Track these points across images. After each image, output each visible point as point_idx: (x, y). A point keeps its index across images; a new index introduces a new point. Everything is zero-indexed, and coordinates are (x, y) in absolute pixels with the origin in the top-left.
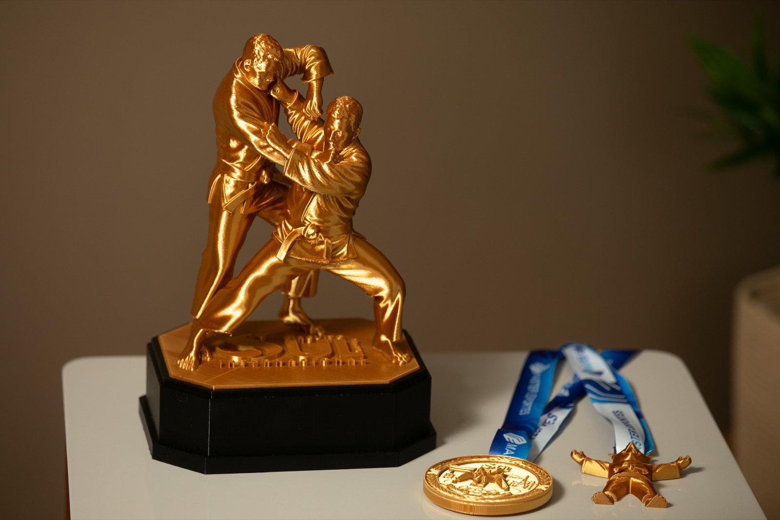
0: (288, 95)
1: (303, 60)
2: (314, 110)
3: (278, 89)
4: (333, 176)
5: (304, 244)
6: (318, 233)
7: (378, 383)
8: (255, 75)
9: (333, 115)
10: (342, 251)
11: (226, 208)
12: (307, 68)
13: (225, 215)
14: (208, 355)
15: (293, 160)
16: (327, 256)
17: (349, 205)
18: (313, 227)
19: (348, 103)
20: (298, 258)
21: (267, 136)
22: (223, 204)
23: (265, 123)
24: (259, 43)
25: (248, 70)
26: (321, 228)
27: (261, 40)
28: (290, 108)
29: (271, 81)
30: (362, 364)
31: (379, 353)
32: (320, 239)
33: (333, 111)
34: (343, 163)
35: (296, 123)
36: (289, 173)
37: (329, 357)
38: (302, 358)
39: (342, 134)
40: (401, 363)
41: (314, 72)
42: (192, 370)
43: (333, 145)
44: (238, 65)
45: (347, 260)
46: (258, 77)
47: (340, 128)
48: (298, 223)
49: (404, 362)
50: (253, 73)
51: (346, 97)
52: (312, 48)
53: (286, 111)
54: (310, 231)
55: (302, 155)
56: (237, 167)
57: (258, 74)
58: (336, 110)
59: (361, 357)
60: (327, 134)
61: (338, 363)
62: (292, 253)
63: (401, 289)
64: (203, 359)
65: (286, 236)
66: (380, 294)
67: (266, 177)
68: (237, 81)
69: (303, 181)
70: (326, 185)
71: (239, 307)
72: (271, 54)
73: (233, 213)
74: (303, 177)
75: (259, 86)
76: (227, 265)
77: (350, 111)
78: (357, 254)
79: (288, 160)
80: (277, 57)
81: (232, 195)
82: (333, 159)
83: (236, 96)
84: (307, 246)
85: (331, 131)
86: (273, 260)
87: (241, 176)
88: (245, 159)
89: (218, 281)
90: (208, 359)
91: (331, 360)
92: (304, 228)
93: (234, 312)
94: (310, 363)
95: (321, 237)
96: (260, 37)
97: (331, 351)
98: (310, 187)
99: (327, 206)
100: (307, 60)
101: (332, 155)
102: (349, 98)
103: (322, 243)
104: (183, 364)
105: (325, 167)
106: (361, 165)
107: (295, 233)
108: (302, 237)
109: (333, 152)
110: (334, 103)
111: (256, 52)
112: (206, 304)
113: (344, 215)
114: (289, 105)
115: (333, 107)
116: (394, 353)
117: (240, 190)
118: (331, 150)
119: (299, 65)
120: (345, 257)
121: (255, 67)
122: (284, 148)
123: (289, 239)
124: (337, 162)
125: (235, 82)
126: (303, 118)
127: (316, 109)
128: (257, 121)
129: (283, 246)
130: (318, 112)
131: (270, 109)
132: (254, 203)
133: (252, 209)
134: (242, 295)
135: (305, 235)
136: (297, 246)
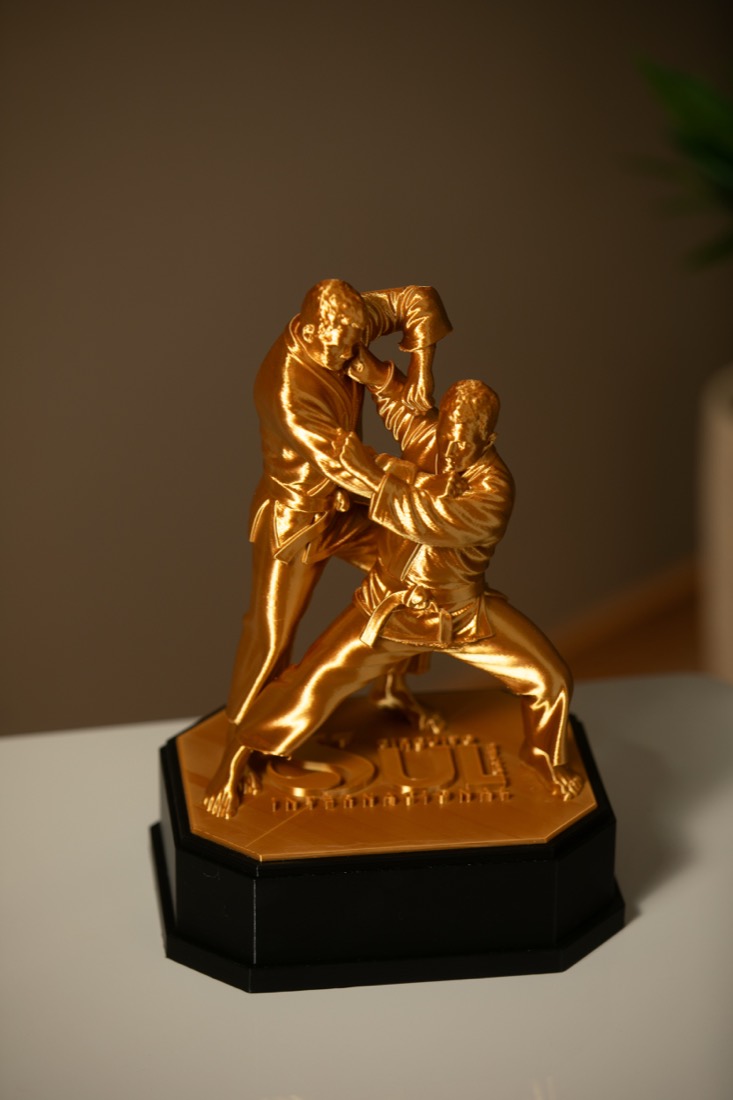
0: (378, 373)
1: (402, 313)
2: (420, 401)
3: (359, 366)
4: (450, 520)
5: (405, 617)
6: (428, 602)
7: (528, 843)
8: (320, 348)
9: (451, 418)
10: (468, 628)
11: (279, 557)
12: (408, 326)
13: (277, 565)
14: (253, 785)
15: (385, 495)
16: (443, 639)
17: (480, 556)
18: (421, 591)
19: (475, 395)
20: (397, 640)
21: (341, 456)
22: (273, 550)
23: (339, 430)
24: (327, 298)
25: (309, 341)
26: (434, 592)
27: (331, 293)
28: (381, 394)
29: (348, 358)
30: (502, 799)
31: (530, 774)
32: (432, 611)
33: (452, 410)
34: (467, 496)
35: (391, 416)
36: (378, 515)
37: (448, 785)
38: (406, 789)
39: (466, 446)
40: (566, 798)
41: (419, 333)
42: (227, 817)
43: (451, 463)
44: (293, 329)
45: (478, 641)
46: (326, 353)
47: (462, 438)
48: (397, 585)
49: (572, 794)
50: (317, 345)
51: (473, 382)
52: (416, 292)
53: (375, 398)
54: (415, 598)
55: (399, 484)
56: (294, 490)
57: (326, 348)
58: (455, 409)
59: (502, 785)
60: (441, 445)
61: (464, 798)
62: (386, 633)
63: (565, 685)
64: (245, 792)
65: (377, 604)
66: (532, 693)
67: (343, 502)
68: (292, 359)
69: (401, 528)
70: (441, 533)
71: (302, 716)
72: (347, 316)
73: (291, 563)
74: (403, 522)
75: (328, 365)
76: (283, 643)
77: (479, 408)
78: (493, 628)
79: (377, 494)
80: (357, 322)
81: (288, 534)
82: (451, 491)
83: (291, 387)
84: (411, 620)
85: (447, 442)
86: (354, 644)
87: (302, 504)
88: (307, 478)
89: (269, 668)
90: (255, 792)
91: (453, 789)
92: (404, 592)
93: (296, 721)
94: (419, 797)
95: (433, 608)
96: (329, 288)
97: (452, 772)
98: (412, 536)
99: (442, 561)
100: (409, 313)
101: (448, 484)
102: (476, 385)
103: (435, 615)
104: (213, 806)
105: (439, 506)
106: (500, 499)
107: (392, 600)
108: (402, 607)
109: (450, 479)
110: (452, 395)
111: (323, 314)
112: (251, 702)
113: (473, 573)
114: (380, 389)
115: (450, 402)
116: (554, 779)
117: (302, 526)
118: (447, 475)
119: (395, 320)
120: (473, 636)
121: (321, 337)
122: (371, 475)
123: (381, 610)
124: (458, 495)
125: (288, 360)
126: (403, 408)
127: (423, 399)
128: (325, 428)
129: (371, 622)
130: (426, 403)
131: (347, 399)
132: (325, 545)
133: (322, 555)
134: (307, 698)
135: (408, 605)
136: (394, 620)
